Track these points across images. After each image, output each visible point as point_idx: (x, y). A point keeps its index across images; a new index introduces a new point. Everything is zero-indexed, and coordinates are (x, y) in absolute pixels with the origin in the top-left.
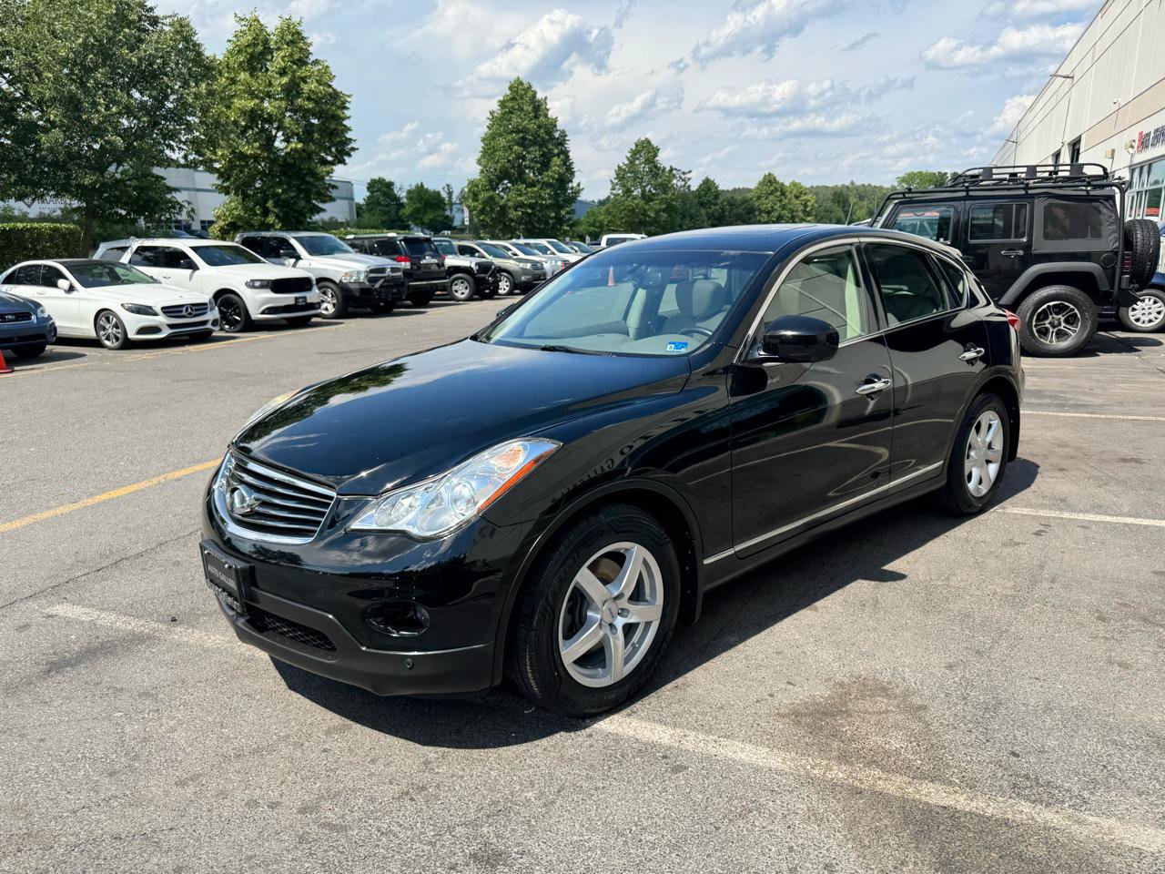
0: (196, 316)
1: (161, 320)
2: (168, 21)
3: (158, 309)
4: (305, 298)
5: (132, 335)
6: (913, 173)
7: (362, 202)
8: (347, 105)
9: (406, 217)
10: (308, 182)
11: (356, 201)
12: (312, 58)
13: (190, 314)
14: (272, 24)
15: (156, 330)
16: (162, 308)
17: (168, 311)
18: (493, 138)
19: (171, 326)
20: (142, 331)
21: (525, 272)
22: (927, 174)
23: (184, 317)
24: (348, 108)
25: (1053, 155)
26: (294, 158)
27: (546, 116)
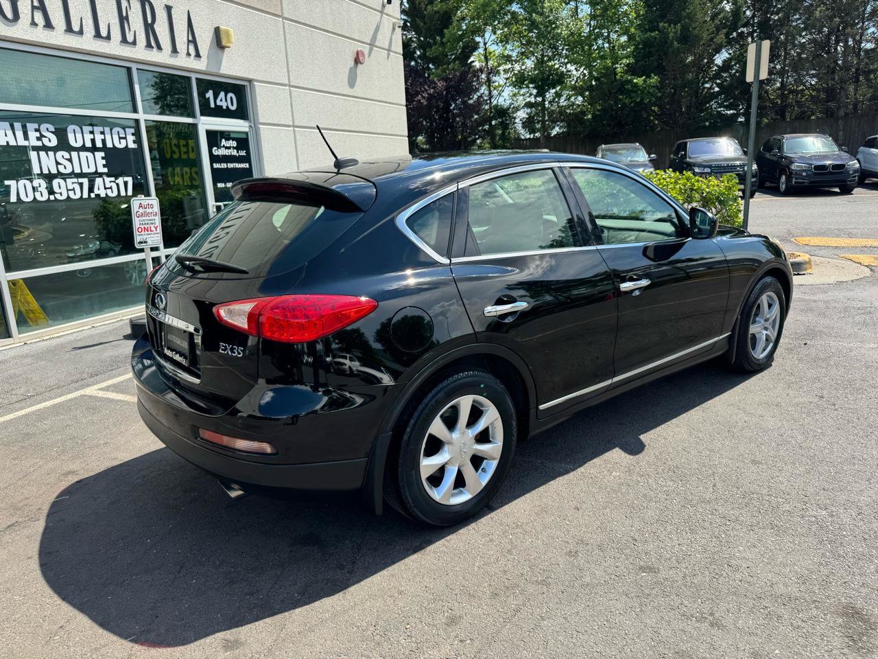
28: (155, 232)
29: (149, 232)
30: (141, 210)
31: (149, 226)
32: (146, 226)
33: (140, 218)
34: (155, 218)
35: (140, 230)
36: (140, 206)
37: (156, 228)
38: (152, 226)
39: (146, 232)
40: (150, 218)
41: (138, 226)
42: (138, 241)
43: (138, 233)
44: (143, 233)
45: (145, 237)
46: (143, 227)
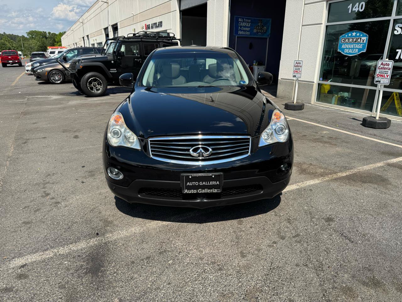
6: (32, 31)
22: (38, 32)
25: (104, 29)
28: (386, 78)
29: (383, 77)
30: (382, 66)
31: (384, 74)
32: (382, 74)
33: (380, 70)
34: (388, 71)
35: (378, 75)
36: (382, 64)
37: (387, 76)
38: (385, 75)
39: (381, 77)
40: (385, 70)
41: (378, 73)
42: (376, 80)
43: (377, 77)
44: (379, 77)
45: (380, 79)
46: (380, 74)
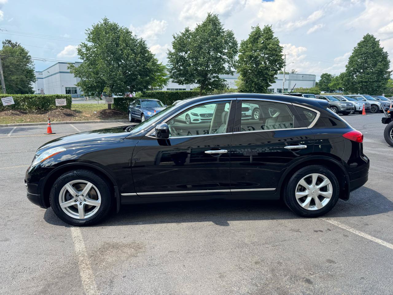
0: (209, 117)
1: (199, 118)
2: (226, 32)
3: (199, 115)
4: (245, 113)
5: (192, 121)
7: (318, 82)
8: (282, 51)
9: (330, 87)
10: (266, 77)
11: (316, 81)
12: (274, 37)
13: (207, 116)
14: (262, 28)
15: (198, 120)
16: (200, 114)
17: (201, 115)
18: (353, 57)
19: (201, 119)
20: (194, 120)
21: (343, 107)
23: (206, 117)
24: (282, 52)
26: (261, 70)
27: (378, 47)
